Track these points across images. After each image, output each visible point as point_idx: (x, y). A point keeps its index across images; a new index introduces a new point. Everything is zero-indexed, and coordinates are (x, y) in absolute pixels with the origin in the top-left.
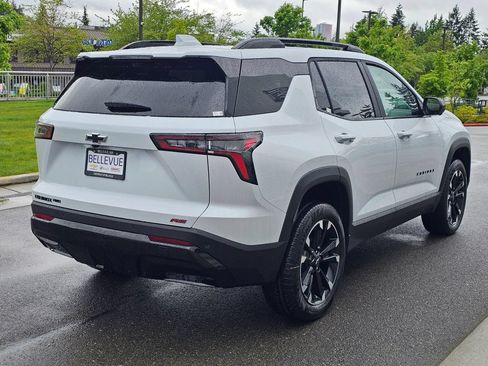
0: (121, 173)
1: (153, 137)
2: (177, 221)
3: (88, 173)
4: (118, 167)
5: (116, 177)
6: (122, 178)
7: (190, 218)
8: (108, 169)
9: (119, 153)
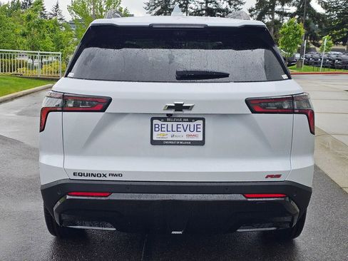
0: (201, 139)
1: (248, 102)
2: (272, 176)
3: (153, 142)
4: (195, 133)
5: (194, 143)
6: (202, 143)
7: (285, 172)
8: (183, 136)
9: (196, 119)
